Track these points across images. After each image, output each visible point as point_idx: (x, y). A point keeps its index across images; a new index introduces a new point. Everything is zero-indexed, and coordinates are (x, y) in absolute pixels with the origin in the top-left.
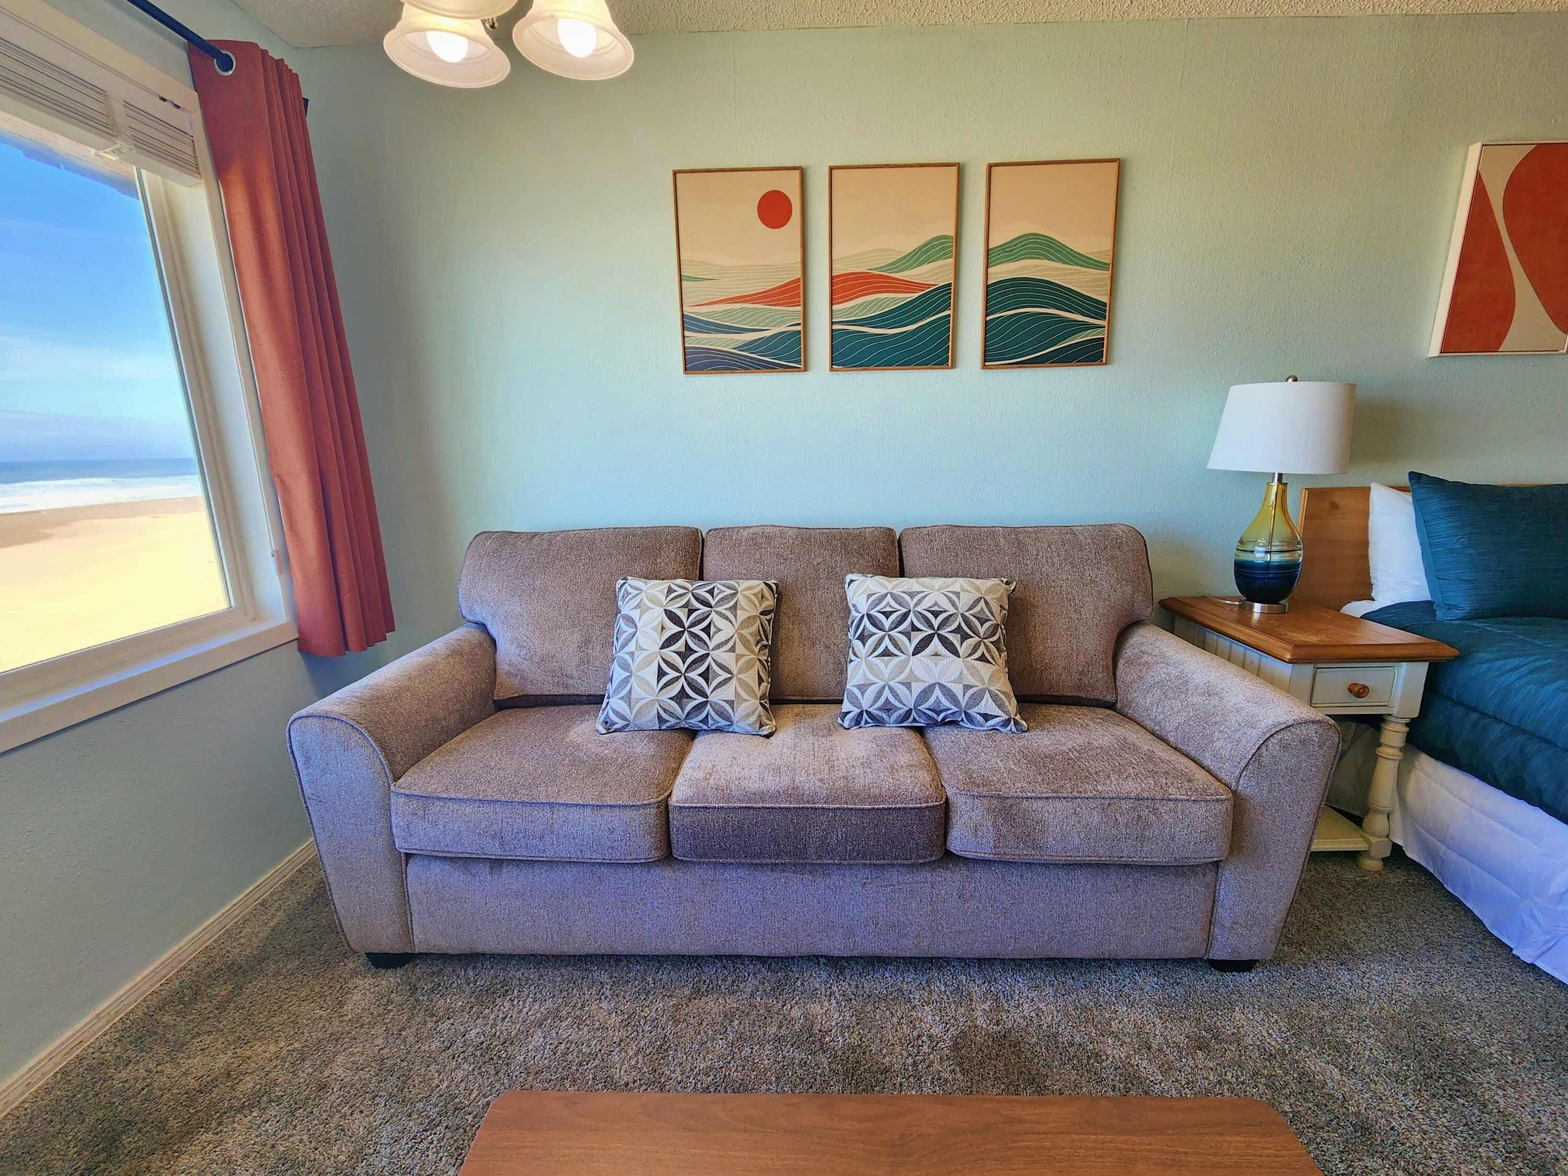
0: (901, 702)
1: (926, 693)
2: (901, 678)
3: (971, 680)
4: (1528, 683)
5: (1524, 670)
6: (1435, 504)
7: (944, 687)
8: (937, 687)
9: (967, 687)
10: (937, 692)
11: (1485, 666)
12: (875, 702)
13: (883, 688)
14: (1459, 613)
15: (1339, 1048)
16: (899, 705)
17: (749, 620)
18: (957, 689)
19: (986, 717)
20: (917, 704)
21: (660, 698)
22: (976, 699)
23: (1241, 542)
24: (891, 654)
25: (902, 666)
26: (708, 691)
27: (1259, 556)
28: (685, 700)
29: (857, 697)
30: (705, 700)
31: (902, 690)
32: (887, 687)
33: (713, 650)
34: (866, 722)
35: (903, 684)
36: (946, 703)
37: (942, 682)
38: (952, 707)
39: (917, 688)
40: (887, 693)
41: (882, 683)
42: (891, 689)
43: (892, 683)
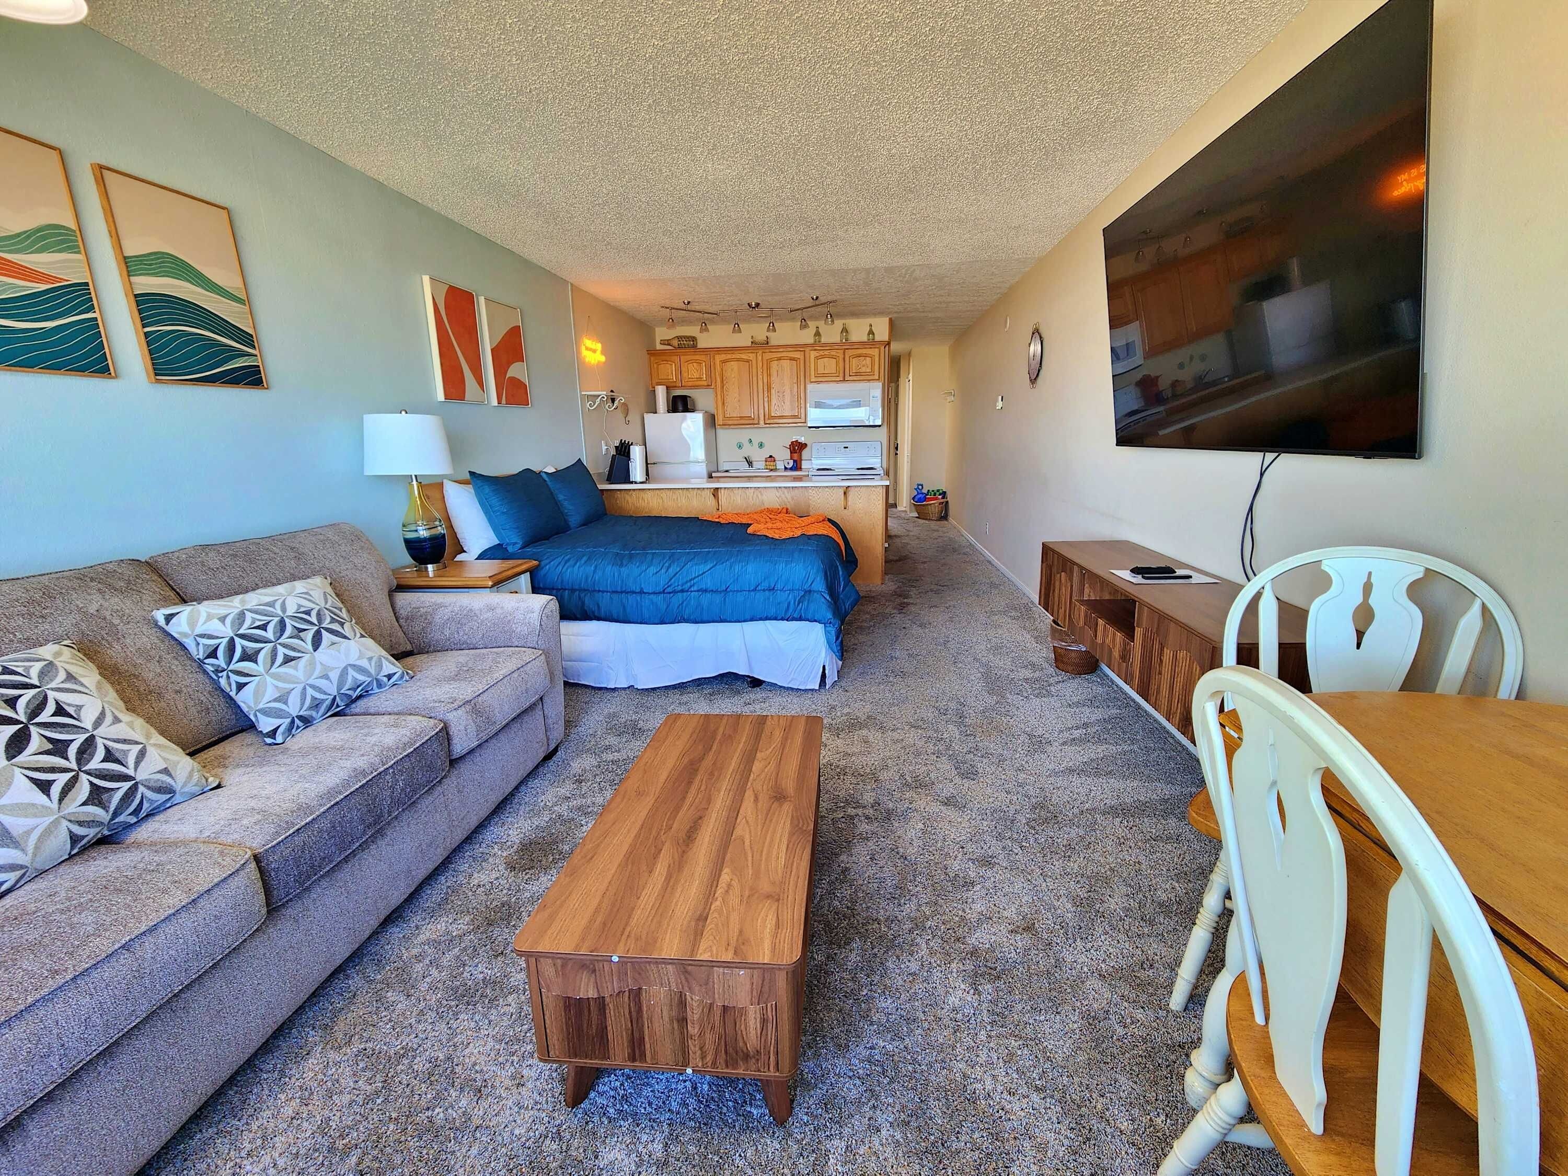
0: (326, 694)
1: (344, 674)
2: (317, 673)
3: (370, 654)
4: (567, 569)
5: (563, 563)
6: (487, 489)
7: (354, 666)
8: (349, 669)
9: (370, 659)
10: (351, 672)
11: (547, 567)
12: (302, 704)
13: (304, 689)
14: (519, 546)
15: (608, 748)
16: (325, 697)
17: (99, 687)
18: (364, 663)
19: (389, 677)
20: (339, 689)
21: (66, 812)
22: (380, 667)
23: (404, 526)
24: (293, 659)
25: (312, 664)
26: (131, 772)
27: (423, 533)
28: (105, 797)
29: (282, 710)
30: (134, 782)
31: (322, 683)
32: (307, 687)
33: (95, 728)
34: (298, 727)
35: (321, 677)
36: (361, 678)
37: (351, 663)
38: (367, 679)
39: (334, 676)
40: (310, 691)
41: (300, 687)
42: (313, 687)
43: (311, 681)
